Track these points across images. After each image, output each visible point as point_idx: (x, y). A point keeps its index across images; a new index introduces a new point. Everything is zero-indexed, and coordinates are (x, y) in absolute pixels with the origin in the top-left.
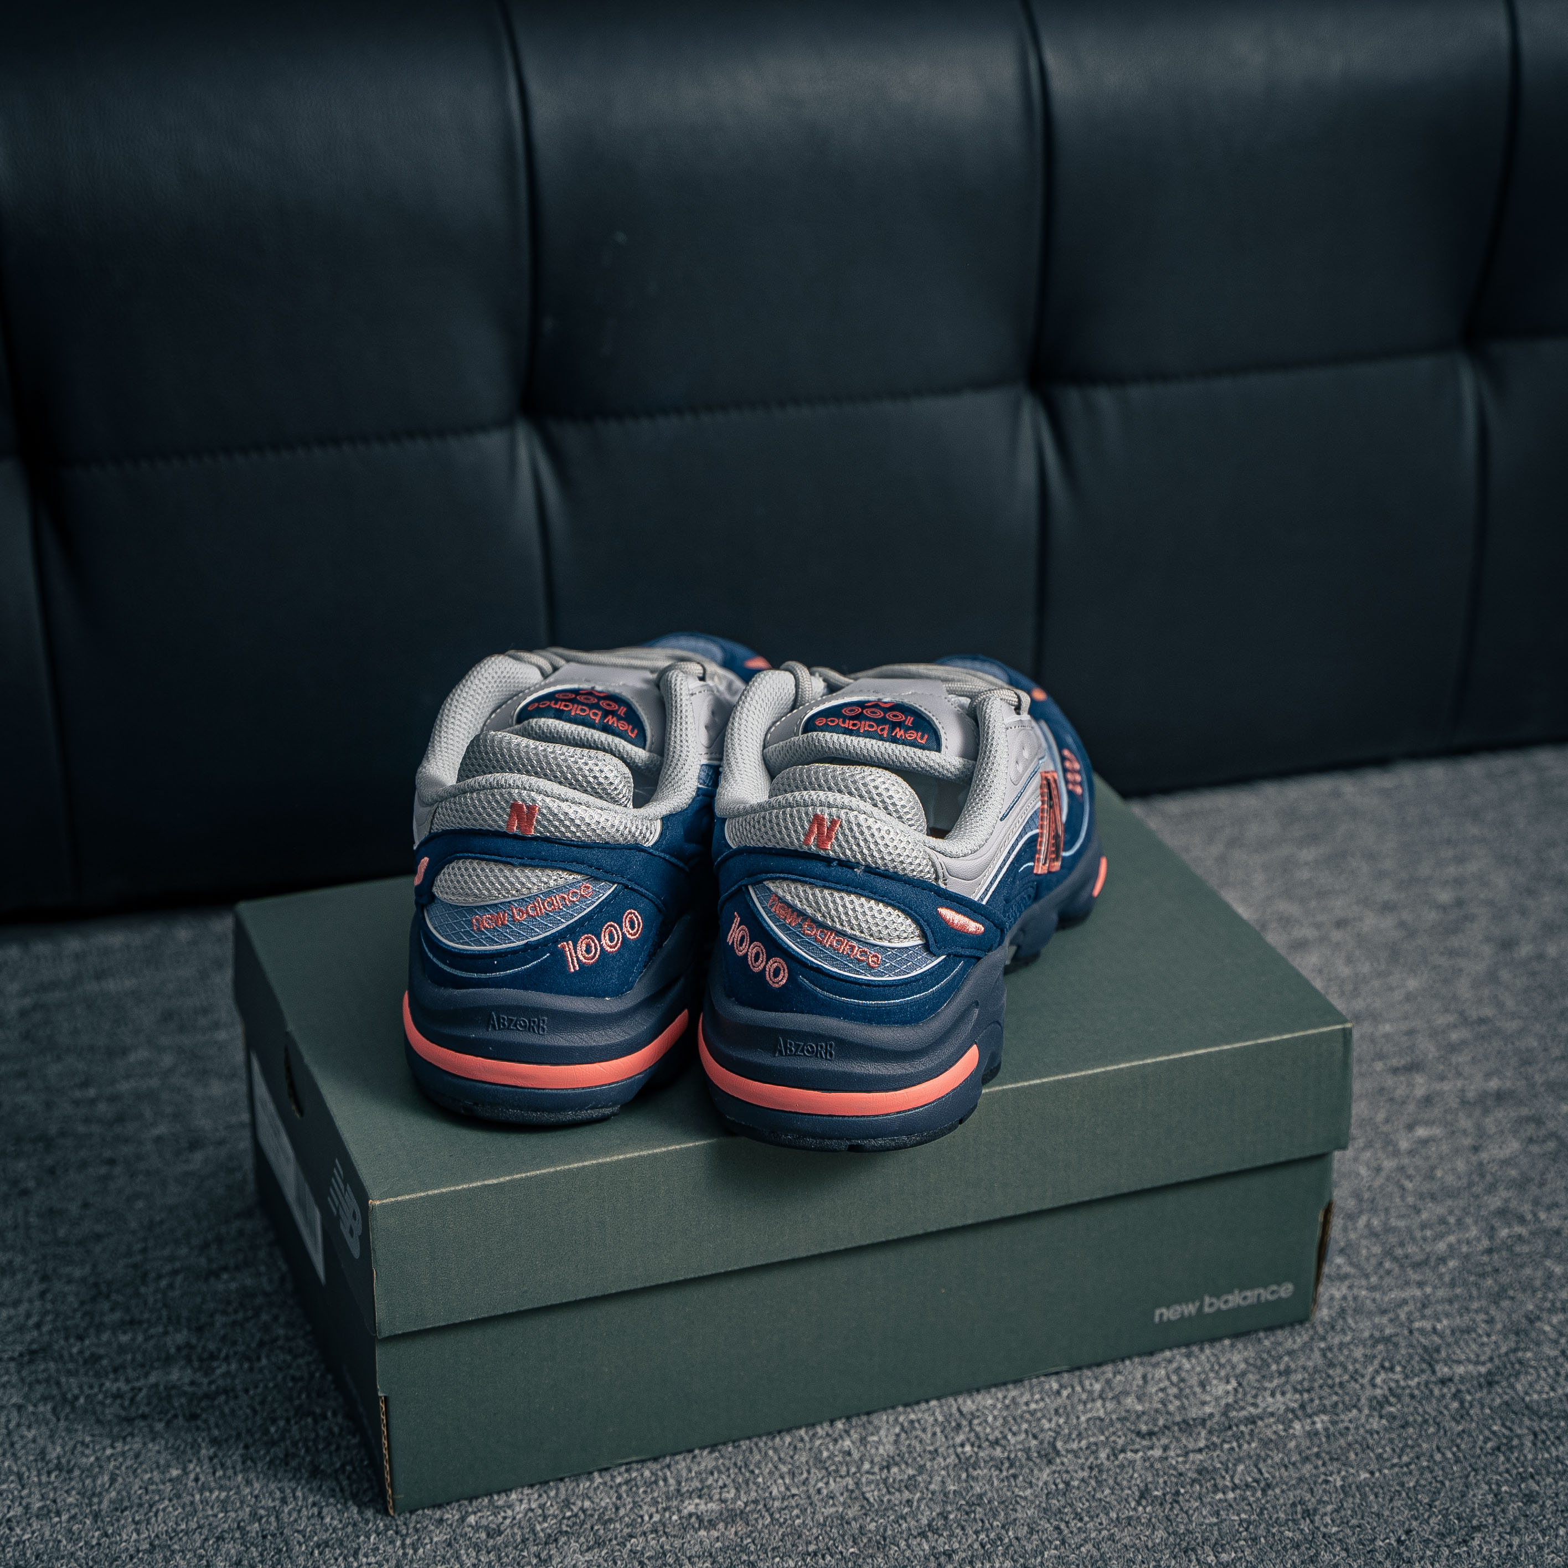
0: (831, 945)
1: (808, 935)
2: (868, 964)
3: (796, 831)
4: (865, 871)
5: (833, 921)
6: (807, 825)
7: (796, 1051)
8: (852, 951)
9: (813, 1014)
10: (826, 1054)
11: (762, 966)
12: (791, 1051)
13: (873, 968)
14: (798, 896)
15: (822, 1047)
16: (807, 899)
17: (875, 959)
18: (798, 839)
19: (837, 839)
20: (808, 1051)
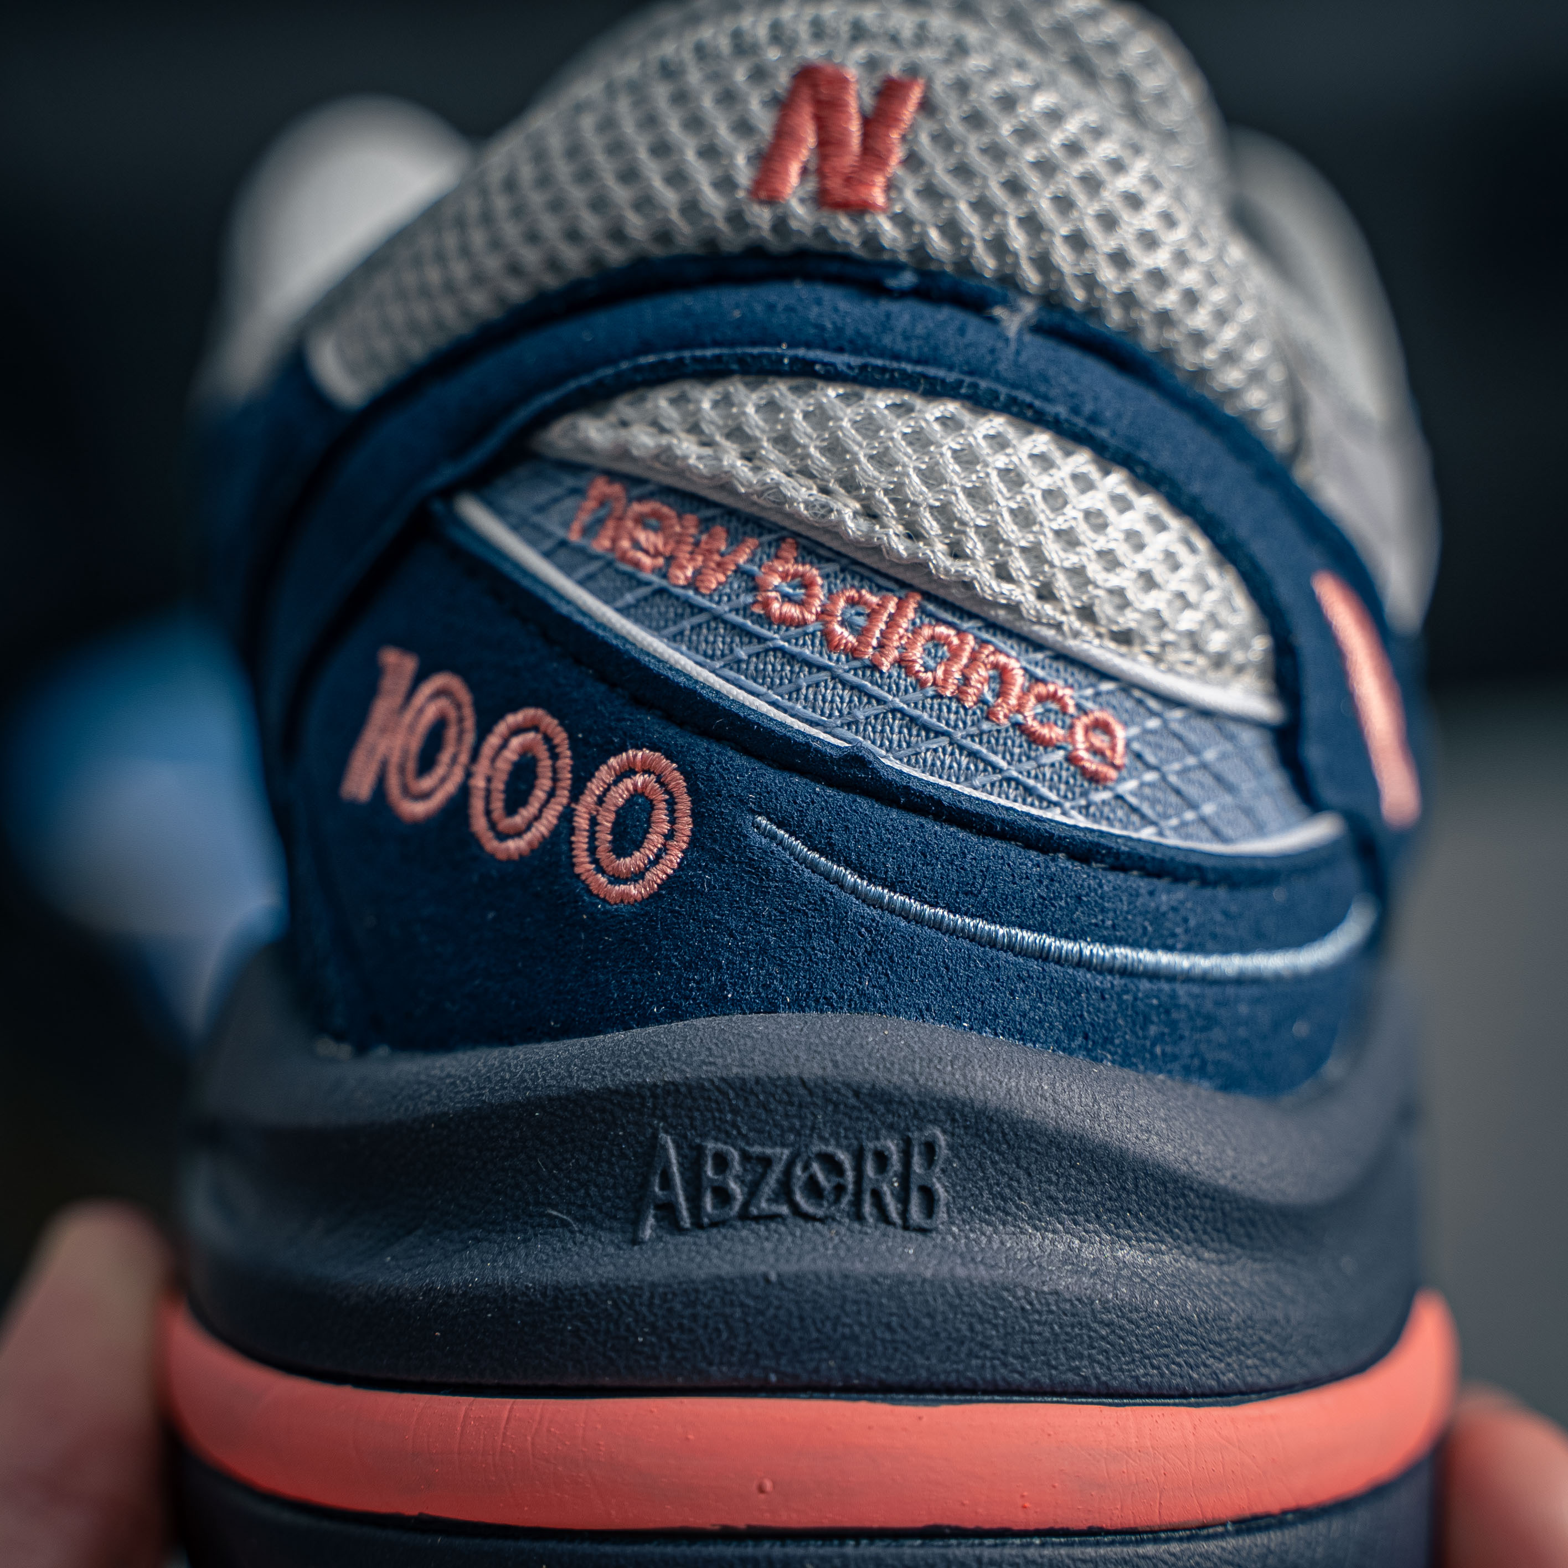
0: (903, 663)
1: (785, 621)
2: (1071, 759)
3: (710, 152)
4: (1038, 328)
5: (914, 533)
6: (764, 120)
7: (753, 1191)
8: (1001, 693)
9: (825, 1004)
10: (904, 1200)
11: (551, 816)
12: (723, 1196)
13: (1095, 779)
14: (737, 433)
15: (882, 1160)
16: (785, 441)
17: (1099, 740)
18: (725, 184)
19: (913, 161)
20: (813, 1189)
